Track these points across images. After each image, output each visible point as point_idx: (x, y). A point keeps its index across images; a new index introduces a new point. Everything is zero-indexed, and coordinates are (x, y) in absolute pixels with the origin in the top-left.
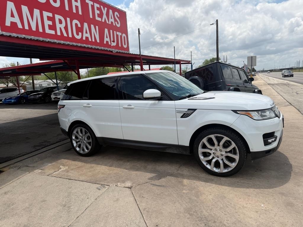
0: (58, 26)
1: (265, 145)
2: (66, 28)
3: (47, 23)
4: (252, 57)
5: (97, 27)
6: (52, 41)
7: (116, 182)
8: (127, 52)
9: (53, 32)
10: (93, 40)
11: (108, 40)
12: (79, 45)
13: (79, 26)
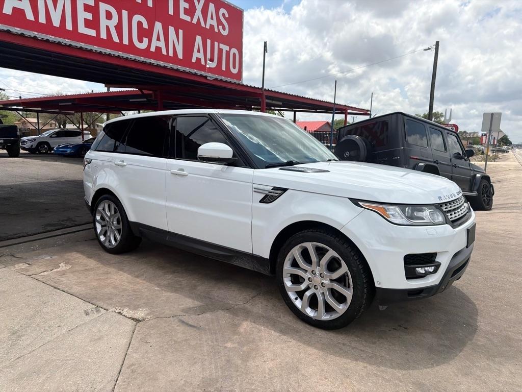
0: (104, 22)
1: (408, 278)
2: (119, 28)
3: (83, 15)
4: (492, 114)
5: (181, 32)
6: (89, 47)
7: (121, 307)
8: (237, 82)
9: (92, 33)
10: (171, 54)
11: (201, 56)
12: (142, 59)
13: (145, 26)
